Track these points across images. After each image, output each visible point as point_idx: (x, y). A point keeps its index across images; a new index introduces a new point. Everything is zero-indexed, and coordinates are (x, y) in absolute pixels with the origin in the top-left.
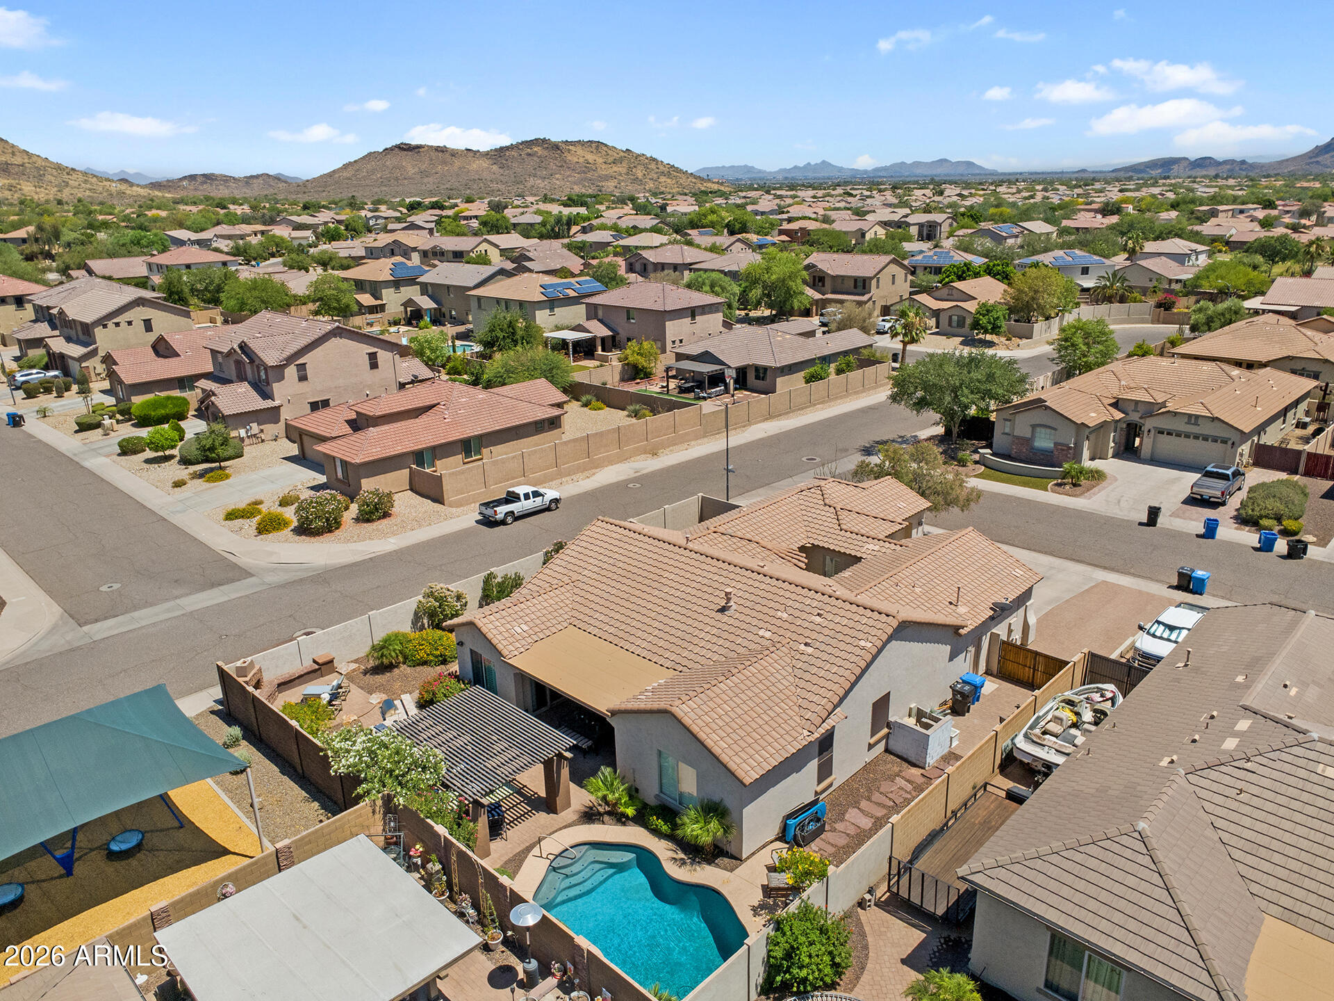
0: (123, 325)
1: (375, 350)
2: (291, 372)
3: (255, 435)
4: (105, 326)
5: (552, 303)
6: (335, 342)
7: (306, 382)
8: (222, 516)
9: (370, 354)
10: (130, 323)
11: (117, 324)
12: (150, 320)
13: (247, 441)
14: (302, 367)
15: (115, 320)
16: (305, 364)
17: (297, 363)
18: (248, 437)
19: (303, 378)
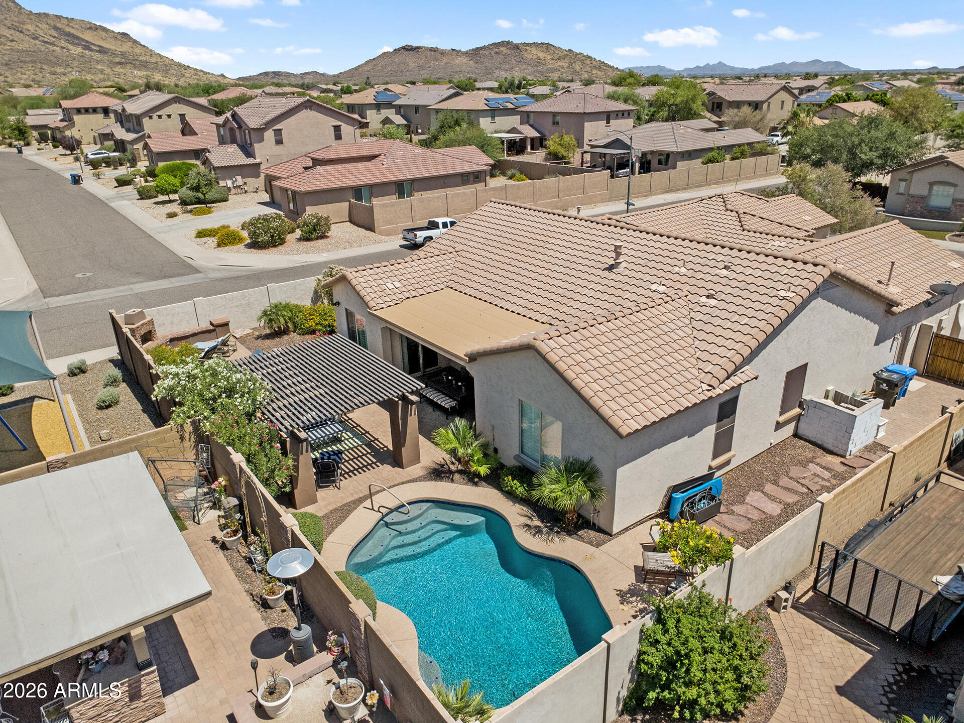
0: (164, 117)
1: (339, 123)
2: (269, 135)
3: (239, 186)
4: (151, 117)
5: (493, 112)
6: (306, 114)
7: (281, 146)
8: (194, 234)
9: (335, 127)
10: (169, 116)
11: (160, 117)
12: (184, 115)
13: (233, 191)
14: (278, 132)
15: (159, 113)
16: (280, 130)
17: (274, 128)
18: (234, 187)
19: (279, 142)
